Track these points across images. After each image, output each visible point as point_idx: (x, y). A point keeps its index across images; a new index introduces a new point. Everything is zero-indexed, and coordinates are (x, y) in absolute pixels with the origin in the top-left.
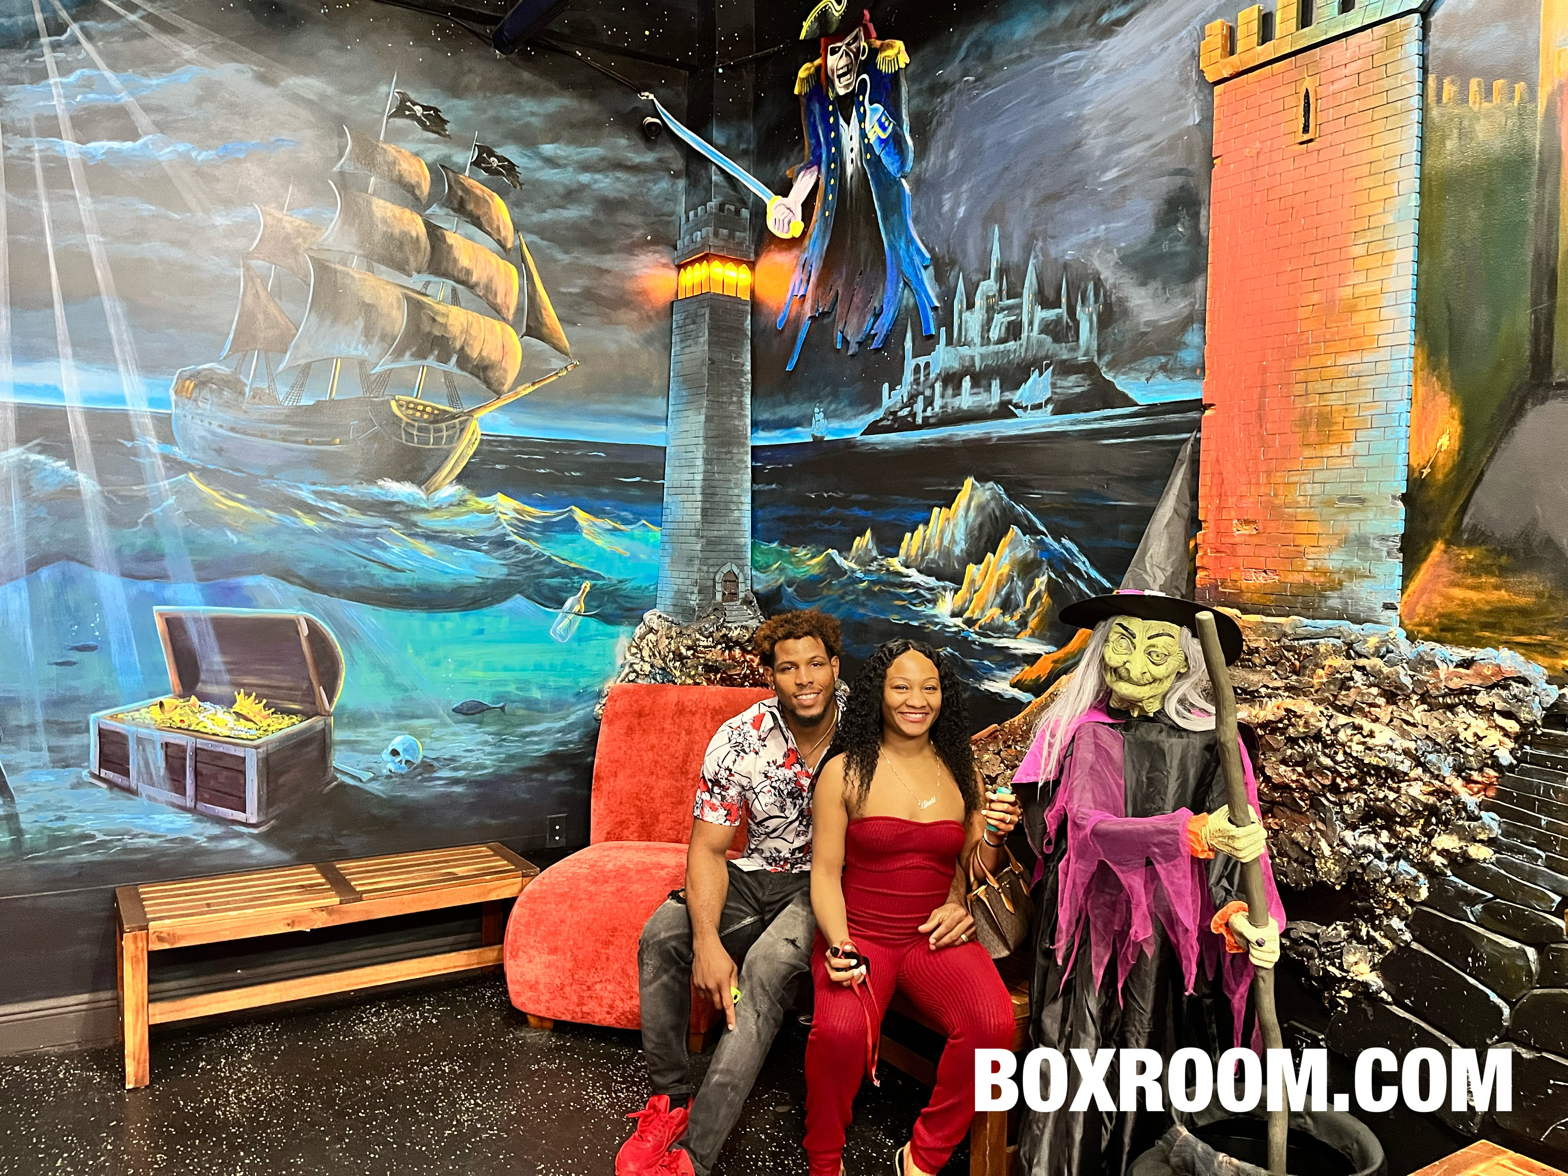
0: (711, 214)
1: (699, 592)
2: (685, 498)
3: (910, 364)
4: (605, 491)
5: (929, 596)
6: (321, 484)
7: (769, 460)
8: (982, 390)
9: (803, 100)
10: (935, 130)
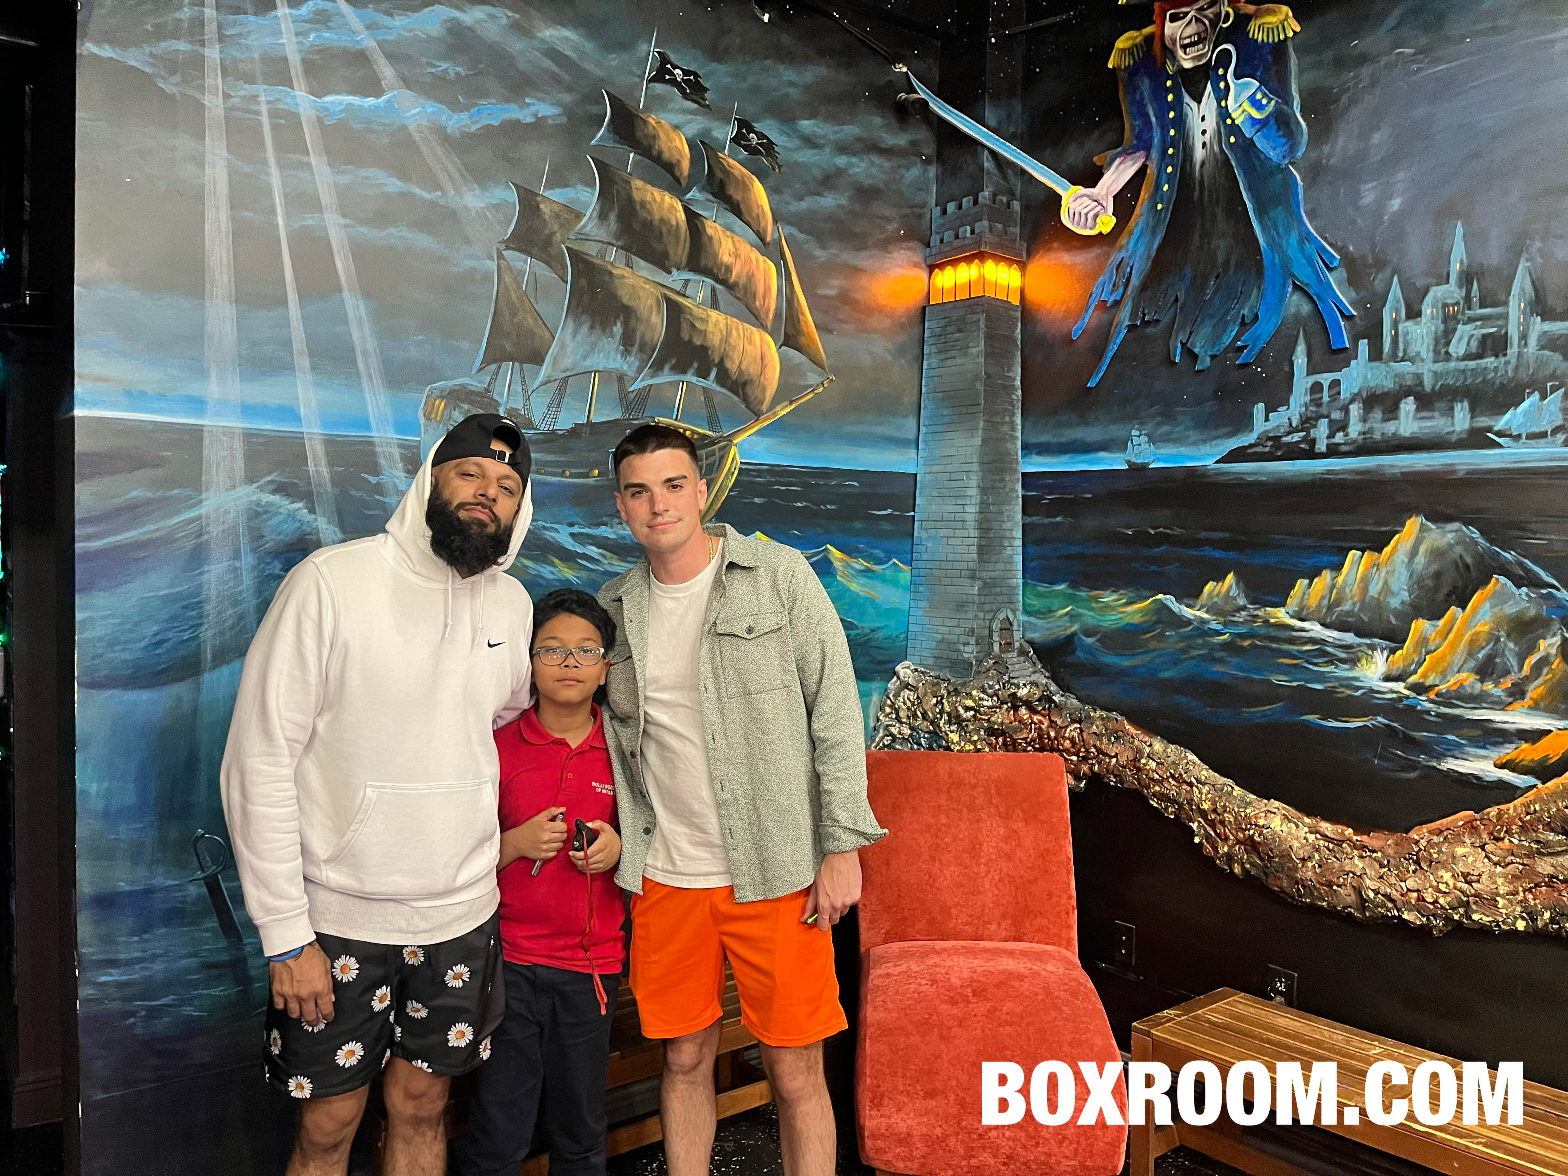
0: (985, 205)
1: (977, 644)
2: (950, 533)
3: (1302, 382)
4: (858, 525)
5: (1343, 655)
6: (580, 524)
7: (1051, 489)
8: (1436, 414)
9: (1123, 75)
10: (1347, 109)
